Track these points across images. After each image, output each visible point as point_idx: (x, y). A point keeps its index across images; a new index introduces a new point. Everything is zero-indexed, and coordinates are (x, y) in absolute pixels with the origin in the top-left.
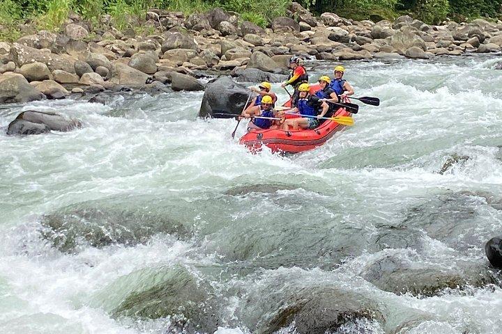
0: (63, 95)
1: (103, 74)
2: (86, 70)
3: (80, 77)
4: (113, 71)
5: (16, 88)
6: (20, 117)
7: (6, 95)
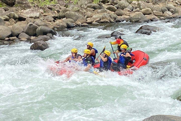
0: (157, 20)
1: (172, 12)
2: (166, 11)
3: (163, 13)
4: (176, 11)
5: (140, 17)
6: (141, 28)
7: (136, 20)
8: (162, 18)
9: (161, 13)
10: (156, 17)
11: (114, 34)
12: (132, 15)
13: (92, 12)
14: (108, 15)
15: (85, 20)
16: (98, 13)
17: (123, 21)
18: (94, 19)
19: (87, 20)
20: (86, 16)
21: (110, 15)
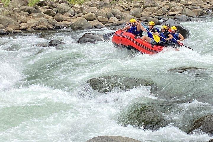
0: (101, 27)
1: (118, 18)
2: (111, 16)
3: (109, 19)
4: (123, 16)
5: (82, 24)
6: (84, 36)
7: (78, 27)
8: (107, 24)
9: (107, 19)
10: (101, 23)
11: (53, 43)
12: (74, 21)
13: (27, 17)
14: (46, 20)
15: (19, 26)
16: (34, 17)
17: (63, 27)
18: (30, 24)
19: (20, 26)
20: (19, 22)
21: (48, 21)
